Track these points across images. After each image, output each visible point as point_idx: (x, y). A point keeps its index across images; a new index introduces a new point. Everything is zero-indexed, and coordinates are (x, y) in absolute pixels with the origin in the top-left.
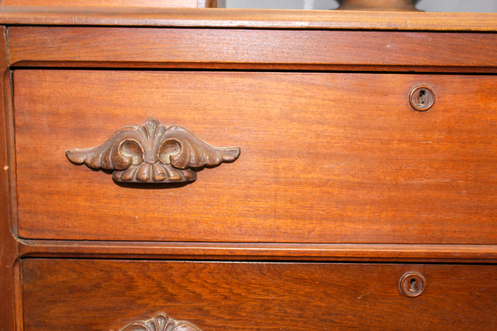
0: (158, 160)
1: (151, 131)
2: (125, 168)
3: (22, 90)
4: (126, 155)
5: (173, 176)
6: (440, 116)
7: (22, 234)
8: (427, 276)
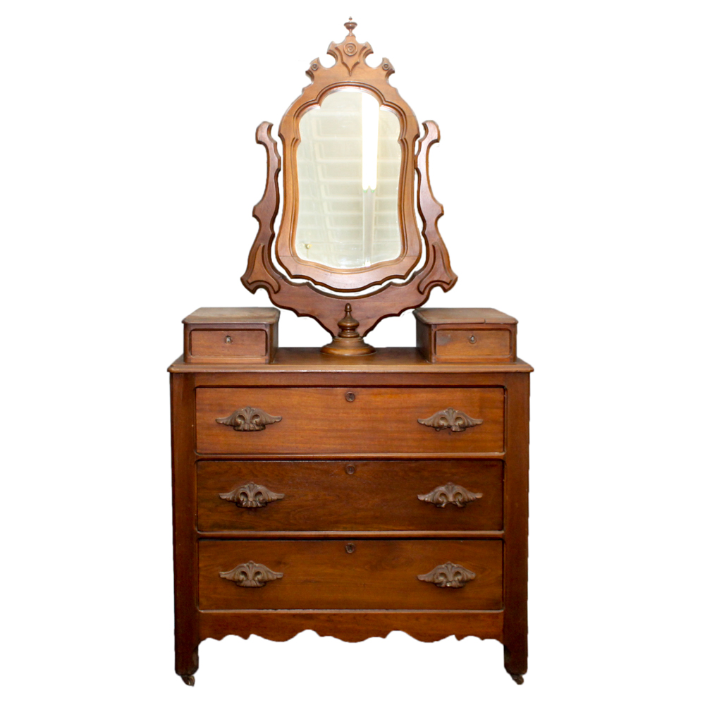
0: (251, 422)
1: (248, 411)
2: (238, 425)
3: (199, 395)
4: (239, 421)
5: (257, 428)
6: (358, 403)
7: (198, 451)
8: (356, 466)
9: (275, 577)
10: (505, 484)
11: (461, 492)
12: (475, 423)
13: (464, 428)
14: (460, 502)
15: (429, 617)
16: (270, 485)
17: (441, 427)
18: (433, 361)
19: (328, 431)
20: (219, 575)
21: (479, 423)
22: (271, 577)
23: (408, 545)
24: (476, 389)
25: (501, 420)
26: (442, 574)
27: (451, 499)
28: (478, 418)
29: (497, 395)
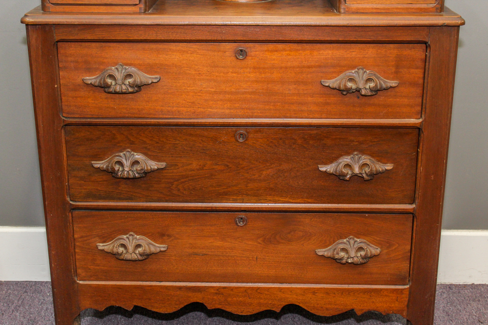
0: (123, 83)
1: (120, 70)
2: (109, 87)
3: (61, 51)
4: (109, 81)
5: (131, 90)
6: (250, 61)
7: (64, 115)
8: (248, 133)
9: (158, 250)
10: (420, 154)
11: (368, 162)
12: (389, 85)
13: (376, 91)
14: (367, 174)
15: (327, 292)
16: (150, 153)
17: (348, 91)
18: (342, 11)
19: (216, 93)
20: (97, 247)
21: (394, 85)
22: (153, 249)
23: (306, 219)
24: (392, 46)
25: (421, 81)
26: (343, 250)
27: (357, 170)
28: (393, 79)
29: (417, 53)
